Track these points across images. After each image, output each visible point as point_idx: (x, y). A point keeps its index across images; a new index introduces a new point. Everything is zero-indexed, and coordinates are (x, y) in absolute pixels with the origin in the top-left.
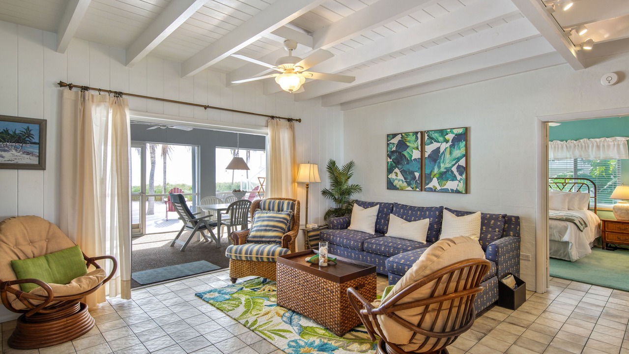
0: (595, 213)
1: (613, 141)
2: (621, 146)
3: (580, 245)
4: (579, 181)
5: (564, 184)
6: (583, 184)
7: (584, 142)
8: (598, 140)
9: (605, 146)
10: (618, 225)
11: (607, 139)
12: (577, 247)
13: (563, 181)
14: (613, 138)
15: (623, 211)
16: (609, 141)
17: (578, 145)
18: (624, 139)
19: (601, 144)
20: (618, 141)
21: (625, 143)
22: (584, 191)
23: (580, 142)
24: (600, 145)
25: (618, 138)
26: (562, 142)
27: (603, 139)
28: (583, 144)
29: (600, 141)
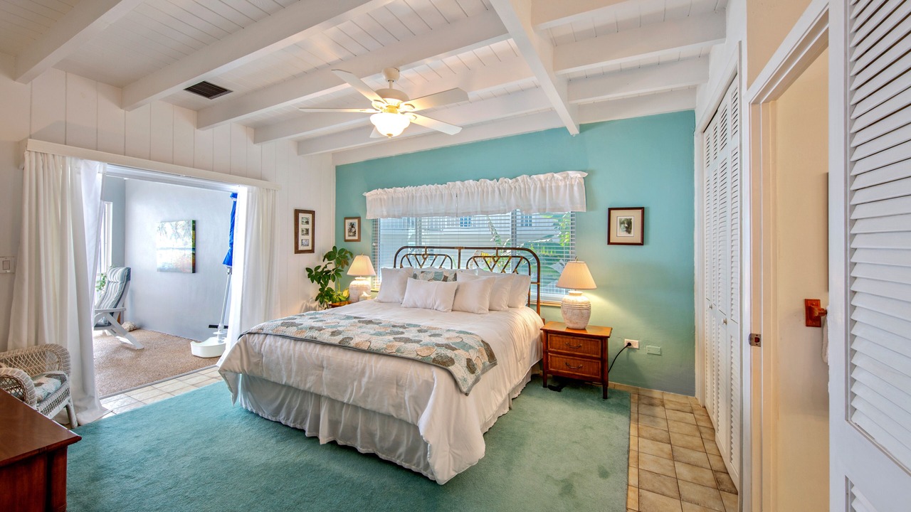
0: (538, 312)
1: (564, 178)
2: (576, 188)
3: (458, 436)
4: (518, 253)
5: (496, 259)
6: (522, 258)
7: (523, 181)
8: (542, 177)
9: (553, 188)
10: (567, 340)
11: (555, 175)
12: (452, 441)
13: (493, 253)
14: (564, 174)
15: (575, 311)
16: (557, 179)
17: (515, 187)
18: (579, 175)
19: (547, 185)
20: (572, 178)
21: (580, 182)
22: (523, 271)
23: (517, 181)
24: (546, 187)
25: (572, 174)
26: (491, 182)
27: (549, 175)
28: (522, 186)
29: (546, 179)
